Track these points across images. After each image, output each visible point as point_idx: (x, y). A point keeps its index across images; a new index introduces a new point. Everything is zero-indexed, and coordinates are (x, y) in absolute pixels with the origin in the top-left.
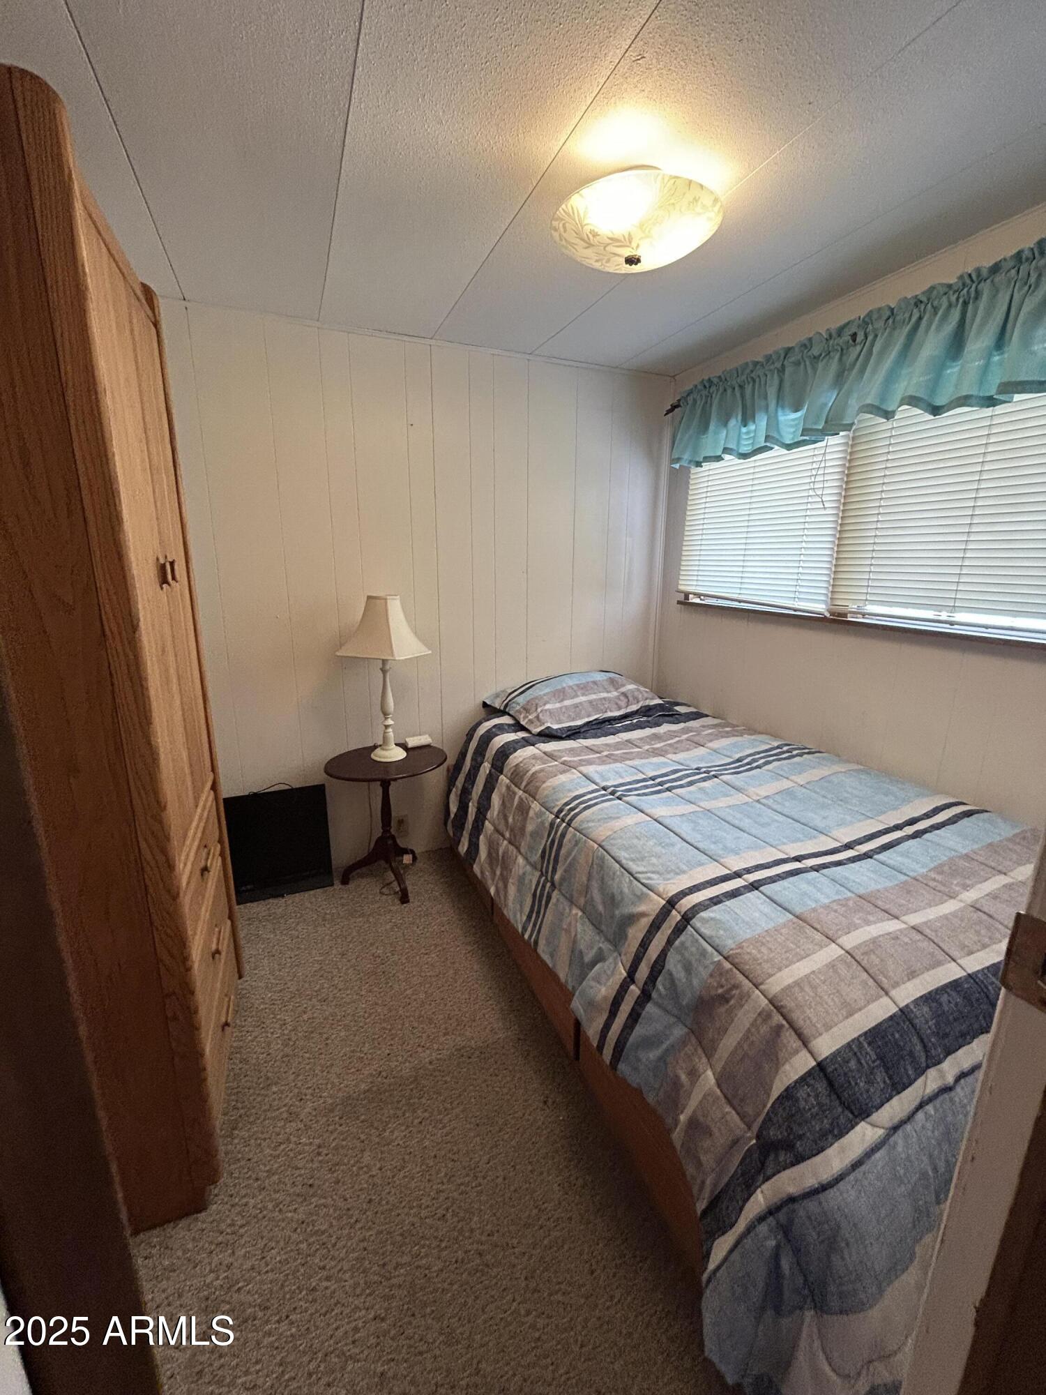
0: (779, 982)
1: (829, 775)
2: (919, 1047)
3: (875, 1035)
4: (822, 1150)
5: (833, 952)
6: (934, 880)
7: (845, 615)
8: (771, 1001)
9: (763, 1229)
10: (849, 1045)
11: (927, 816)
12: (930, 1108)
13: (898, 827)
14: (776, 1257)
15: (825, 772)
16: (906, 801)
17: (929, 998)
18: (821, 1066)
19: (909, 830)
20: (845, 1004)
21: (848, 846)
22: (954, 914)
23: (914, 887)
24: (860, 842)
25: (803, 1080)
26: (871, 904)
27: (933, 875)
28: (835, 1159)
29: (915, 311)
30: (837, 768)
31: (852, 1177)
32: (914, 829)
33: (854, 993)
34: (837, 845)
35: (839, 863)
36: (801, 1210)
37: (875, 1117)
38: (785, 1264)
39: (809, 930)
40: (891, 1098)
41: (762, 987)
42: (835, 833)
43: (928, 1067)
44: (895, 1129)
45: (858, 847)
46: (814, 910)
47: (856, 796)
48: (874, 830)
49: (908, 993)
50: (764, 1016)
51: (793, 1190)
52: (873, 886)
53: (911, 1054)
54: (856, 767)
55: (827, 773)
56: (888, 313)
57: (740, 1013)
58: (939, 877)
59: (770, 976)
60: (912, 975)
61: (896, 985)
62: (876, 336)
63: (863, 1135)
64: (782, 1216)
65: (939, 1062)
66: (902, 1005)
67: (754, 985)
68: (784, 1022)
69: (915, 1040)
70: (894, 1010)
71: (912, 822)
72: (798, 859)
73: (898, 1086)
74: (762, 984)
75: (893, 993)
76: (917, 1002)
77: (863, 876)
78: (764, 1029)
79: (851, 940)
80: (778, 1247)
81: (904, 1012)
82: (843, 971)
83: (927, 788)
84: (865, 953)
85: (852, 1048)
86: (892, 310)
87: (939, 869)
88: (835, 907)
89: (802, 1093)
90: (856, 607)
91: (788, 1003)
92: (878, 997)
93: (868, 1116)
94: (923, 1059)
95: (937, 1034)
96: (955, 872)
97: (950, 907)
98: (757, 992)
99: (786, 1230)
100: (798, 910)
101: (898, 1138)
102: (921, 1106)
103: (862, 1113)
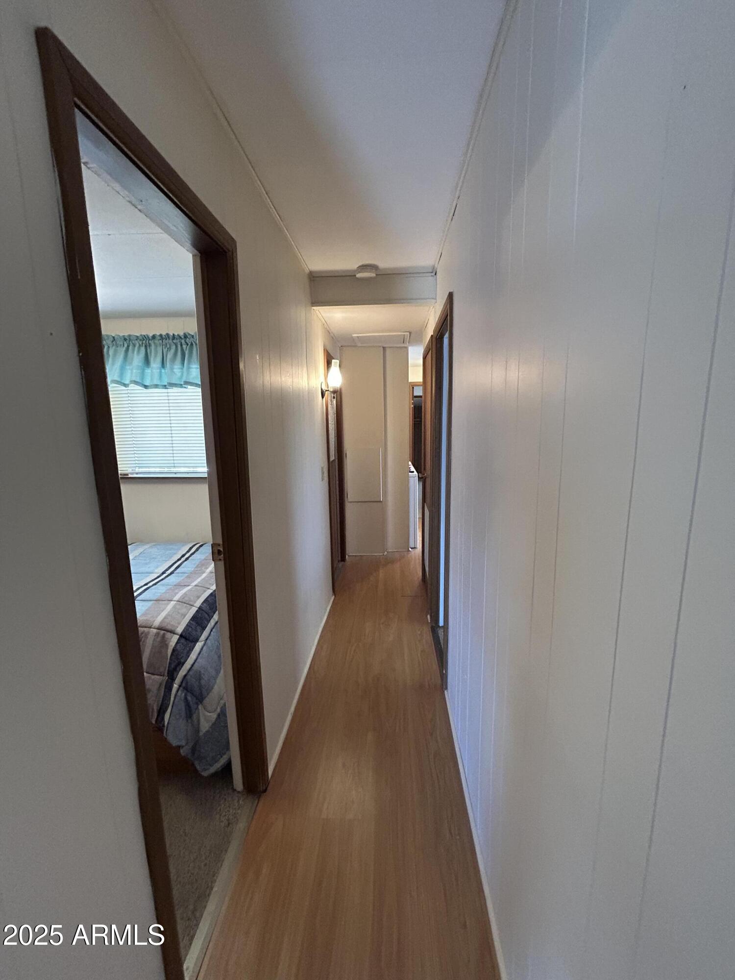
0: (157, 622)
1: (144, 551)
2: (206, 615)
3: (194, 618)
4: (189, 656)
5: (173, 603)
6: (197, 571)
7: (127, 475)
8: (158, 629)
9: (180, 692)
10: (187, 625)
11: (188, 552)
12: (214, 630)
13: (179, 560)
14: (186, 698)
15: (141, 550)
16: (179, 549)
17: (206, 601)
18: (181, 636)
19: (183, 559)
20: (182, 615)
21: (163, 573)
22: (206, 577)
23: (192, 575)
24: (167, 570)
25: (177, 643)
26: (180, 586)
27: (196, 569)
28: (193, 656)
29: (125, 343)
30: (146, 547)
31: (199, 657)
32: (185, 558)
33: (184, 611)
34: (158, 575)
35: (162, 579)
36: (188, 677)
37: (200, 639)
38: (189, 698)
39: (161, 602)
40: (203, 632)
41: (152, 627)
42: (156, 571)
43: (210, 620)
44: (207, 639)
45: (167, 572)
46: (161, 596)
47: (158, 555)
48: (171, 564)
49: (198, 603)
50: (157, 634)
51: (184, 673)
52: (178, 581)
53: (205, 618)
54: (154, 544)
55: (142, 550)
56: (112, 339)
57: (148, 641)
58: (199, 569)
59: (154, 621)
60: (198, 597)
61: (195, 602)
62: (109, 347)
63: (199, 646)
64: (184, 685)
65: (213, 617)
66: (198, 606)
67: (149, 628)
68: (165, 632)
69: (205, 614)
70: (197, 609)
71: (183, 556)
72: (146, 584)
73: (204, 628)
74: (152, 626)
75: (195, 605)
76: (202, 604)
77: (173, 579)
78: (159, 639)
79: (177, 598)
80: (186, 695)
81: (200, 608)
82: (178, 607)
83: (184, 542)
84: (183, 598)
85: (188, 625)
86: (114, 337)
87: (197, 567)
88: (168, 591)
89: (178, 647)
90: (131, 470)
91: (164, 625)
92: (191, 608)
93: (198, 640)
94: (208, 618)
95: (210, 609)
96: (203, 565)
97: (204, 575)
98: (152, 629)
99: (186, 689)
100: (155, 599)
101: (208, 641)
102: (211, 631)
103: (196, 640)
